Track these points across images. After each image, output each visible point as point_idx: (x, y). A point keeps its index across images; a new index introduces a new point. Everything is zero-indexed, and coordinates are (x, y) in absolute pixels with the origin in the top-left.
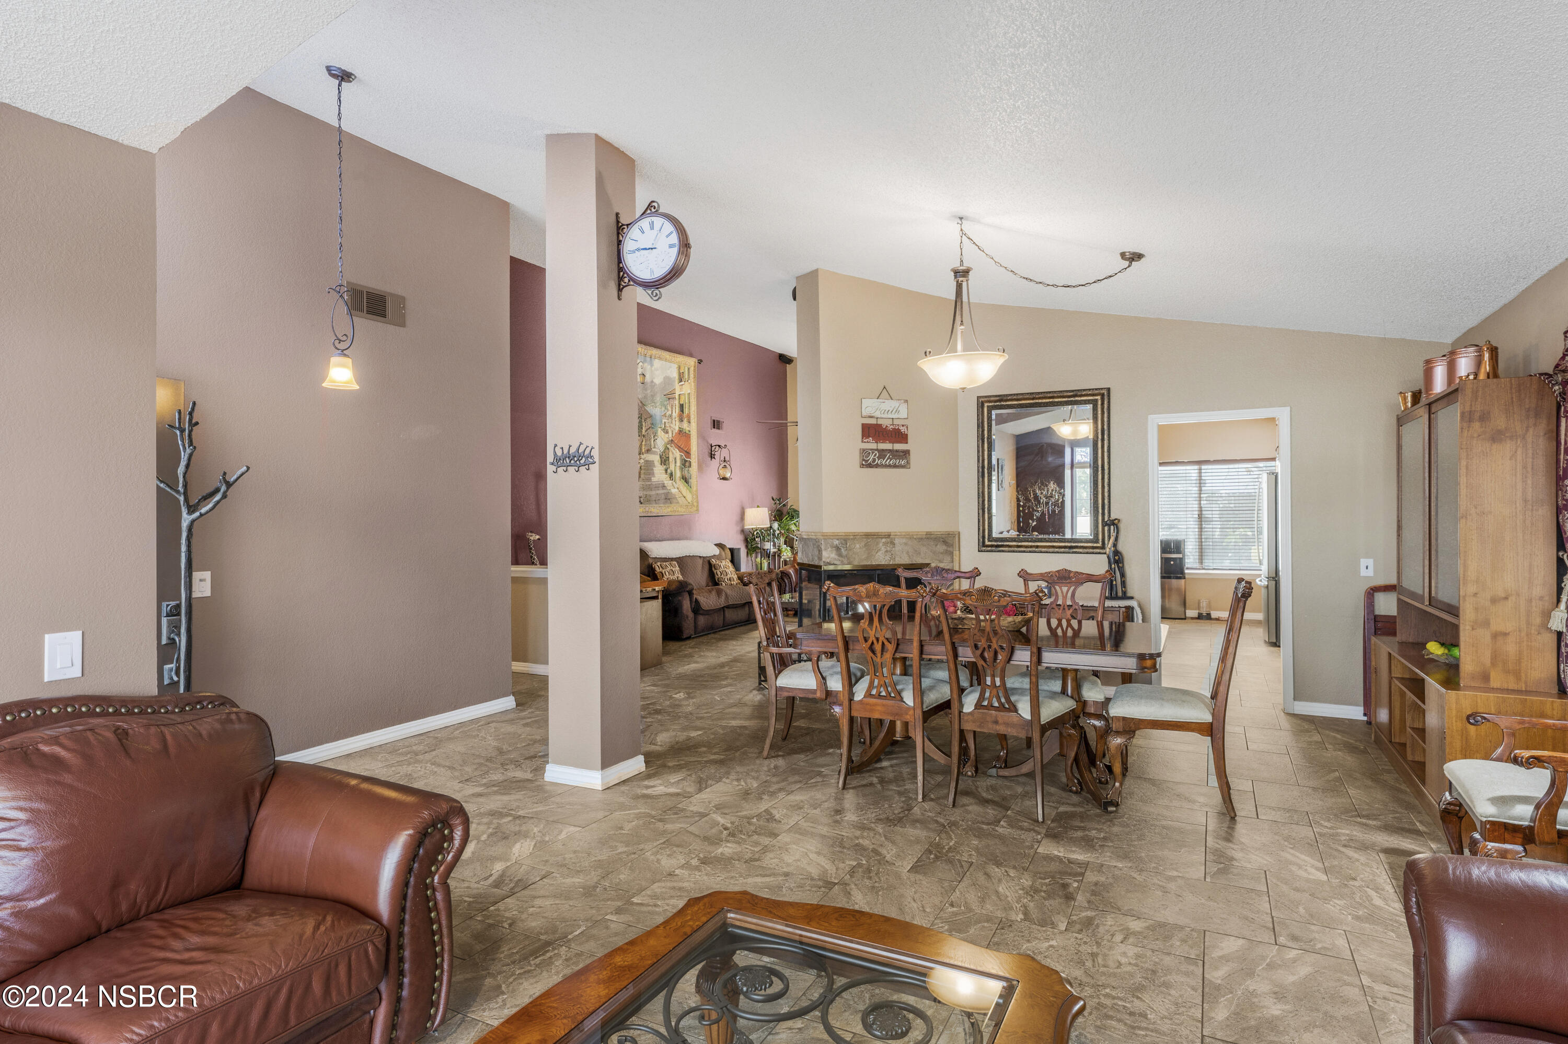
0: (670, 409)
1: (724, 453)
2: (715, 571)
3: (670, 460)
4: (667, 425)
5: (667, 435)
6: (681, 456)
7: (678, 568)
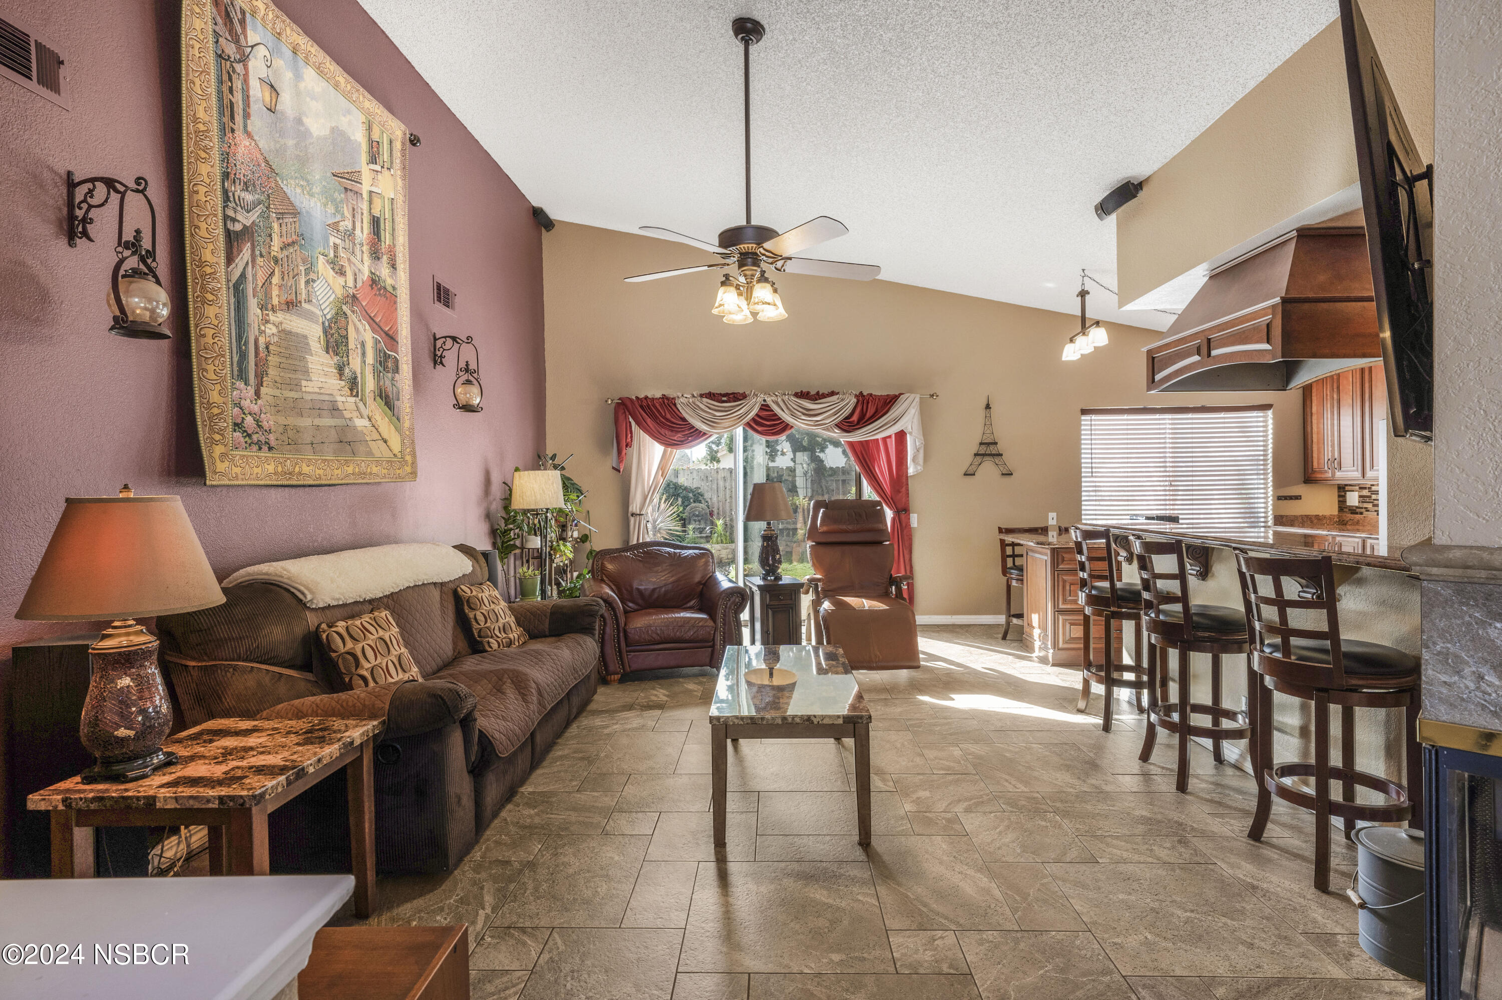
0: (348, 214)
1: (468, 354)
2: (471, 615)
3: (351, 345)
4: (342, 253)
5: (341, 280)
6: (377, 342)
7: (395, 630)
